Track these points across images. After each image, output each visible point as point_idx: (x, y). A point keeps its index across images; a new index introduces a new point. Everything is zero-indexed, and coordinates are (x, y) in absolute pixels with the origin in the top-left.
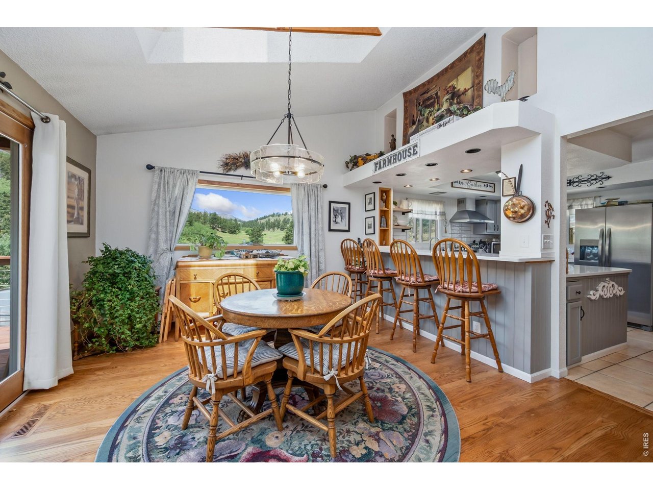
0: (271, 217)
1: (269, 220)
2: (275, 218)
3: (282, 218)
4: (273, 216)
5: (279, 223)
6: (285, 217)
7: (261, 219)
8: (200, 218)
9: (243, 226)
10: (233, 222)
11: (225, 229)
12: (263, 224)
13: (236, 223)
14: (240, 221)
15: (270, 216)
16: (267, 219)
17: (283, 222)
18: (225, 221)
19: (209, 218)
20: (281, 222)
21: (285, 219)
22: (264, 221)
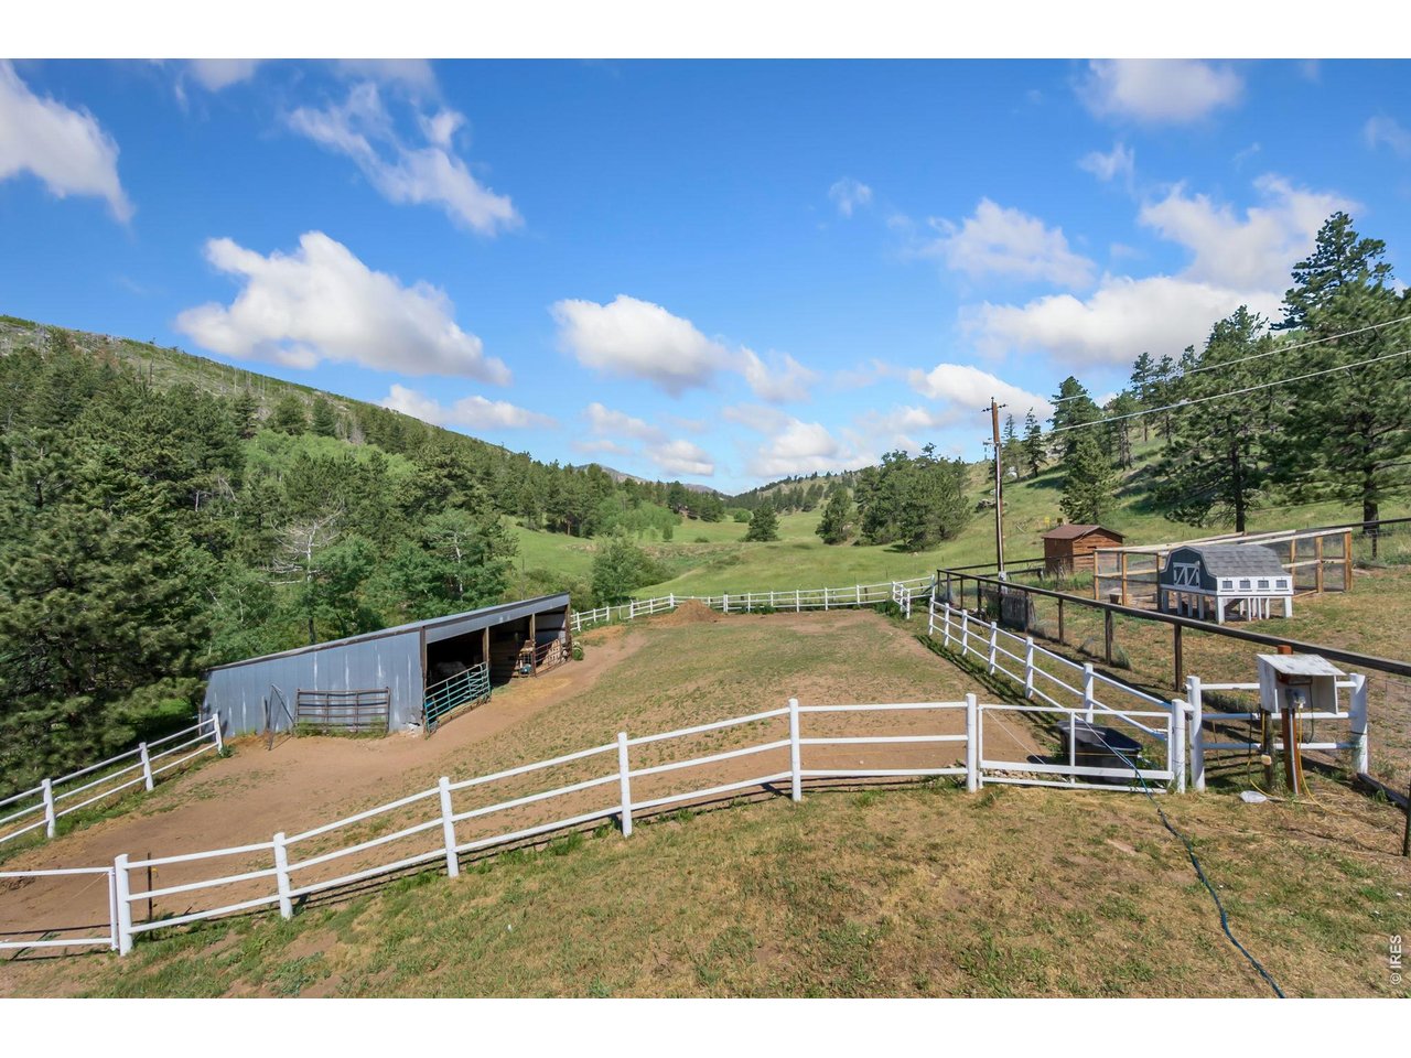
0: (783, 485)
1: (779, 490)
2: (792, 486)
3: (806, 487)
4: (787, 481)
5: (800, 496)
6: (812, 482)
7: (763, 489)
8: (651, 492)
9: (728, 506)
10: (710, 498)
11: (695, 512)
12: (767, 499)
13: (717, 500)
14: (722, 495)
15: (781, 482)
16: (775, 489)
17: (808, 494)
18: (696, 495)
19: (666, 492)
20: (805, 494)
21: (813, 486)
22: (768, 493)
